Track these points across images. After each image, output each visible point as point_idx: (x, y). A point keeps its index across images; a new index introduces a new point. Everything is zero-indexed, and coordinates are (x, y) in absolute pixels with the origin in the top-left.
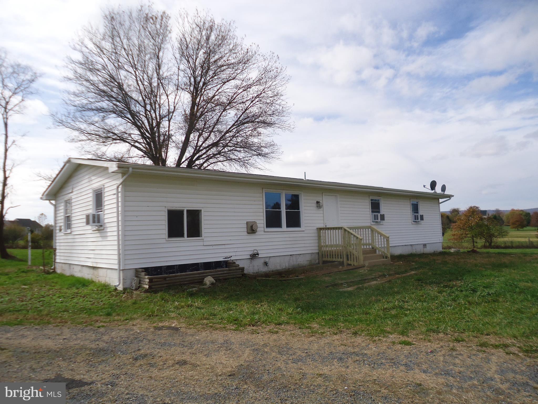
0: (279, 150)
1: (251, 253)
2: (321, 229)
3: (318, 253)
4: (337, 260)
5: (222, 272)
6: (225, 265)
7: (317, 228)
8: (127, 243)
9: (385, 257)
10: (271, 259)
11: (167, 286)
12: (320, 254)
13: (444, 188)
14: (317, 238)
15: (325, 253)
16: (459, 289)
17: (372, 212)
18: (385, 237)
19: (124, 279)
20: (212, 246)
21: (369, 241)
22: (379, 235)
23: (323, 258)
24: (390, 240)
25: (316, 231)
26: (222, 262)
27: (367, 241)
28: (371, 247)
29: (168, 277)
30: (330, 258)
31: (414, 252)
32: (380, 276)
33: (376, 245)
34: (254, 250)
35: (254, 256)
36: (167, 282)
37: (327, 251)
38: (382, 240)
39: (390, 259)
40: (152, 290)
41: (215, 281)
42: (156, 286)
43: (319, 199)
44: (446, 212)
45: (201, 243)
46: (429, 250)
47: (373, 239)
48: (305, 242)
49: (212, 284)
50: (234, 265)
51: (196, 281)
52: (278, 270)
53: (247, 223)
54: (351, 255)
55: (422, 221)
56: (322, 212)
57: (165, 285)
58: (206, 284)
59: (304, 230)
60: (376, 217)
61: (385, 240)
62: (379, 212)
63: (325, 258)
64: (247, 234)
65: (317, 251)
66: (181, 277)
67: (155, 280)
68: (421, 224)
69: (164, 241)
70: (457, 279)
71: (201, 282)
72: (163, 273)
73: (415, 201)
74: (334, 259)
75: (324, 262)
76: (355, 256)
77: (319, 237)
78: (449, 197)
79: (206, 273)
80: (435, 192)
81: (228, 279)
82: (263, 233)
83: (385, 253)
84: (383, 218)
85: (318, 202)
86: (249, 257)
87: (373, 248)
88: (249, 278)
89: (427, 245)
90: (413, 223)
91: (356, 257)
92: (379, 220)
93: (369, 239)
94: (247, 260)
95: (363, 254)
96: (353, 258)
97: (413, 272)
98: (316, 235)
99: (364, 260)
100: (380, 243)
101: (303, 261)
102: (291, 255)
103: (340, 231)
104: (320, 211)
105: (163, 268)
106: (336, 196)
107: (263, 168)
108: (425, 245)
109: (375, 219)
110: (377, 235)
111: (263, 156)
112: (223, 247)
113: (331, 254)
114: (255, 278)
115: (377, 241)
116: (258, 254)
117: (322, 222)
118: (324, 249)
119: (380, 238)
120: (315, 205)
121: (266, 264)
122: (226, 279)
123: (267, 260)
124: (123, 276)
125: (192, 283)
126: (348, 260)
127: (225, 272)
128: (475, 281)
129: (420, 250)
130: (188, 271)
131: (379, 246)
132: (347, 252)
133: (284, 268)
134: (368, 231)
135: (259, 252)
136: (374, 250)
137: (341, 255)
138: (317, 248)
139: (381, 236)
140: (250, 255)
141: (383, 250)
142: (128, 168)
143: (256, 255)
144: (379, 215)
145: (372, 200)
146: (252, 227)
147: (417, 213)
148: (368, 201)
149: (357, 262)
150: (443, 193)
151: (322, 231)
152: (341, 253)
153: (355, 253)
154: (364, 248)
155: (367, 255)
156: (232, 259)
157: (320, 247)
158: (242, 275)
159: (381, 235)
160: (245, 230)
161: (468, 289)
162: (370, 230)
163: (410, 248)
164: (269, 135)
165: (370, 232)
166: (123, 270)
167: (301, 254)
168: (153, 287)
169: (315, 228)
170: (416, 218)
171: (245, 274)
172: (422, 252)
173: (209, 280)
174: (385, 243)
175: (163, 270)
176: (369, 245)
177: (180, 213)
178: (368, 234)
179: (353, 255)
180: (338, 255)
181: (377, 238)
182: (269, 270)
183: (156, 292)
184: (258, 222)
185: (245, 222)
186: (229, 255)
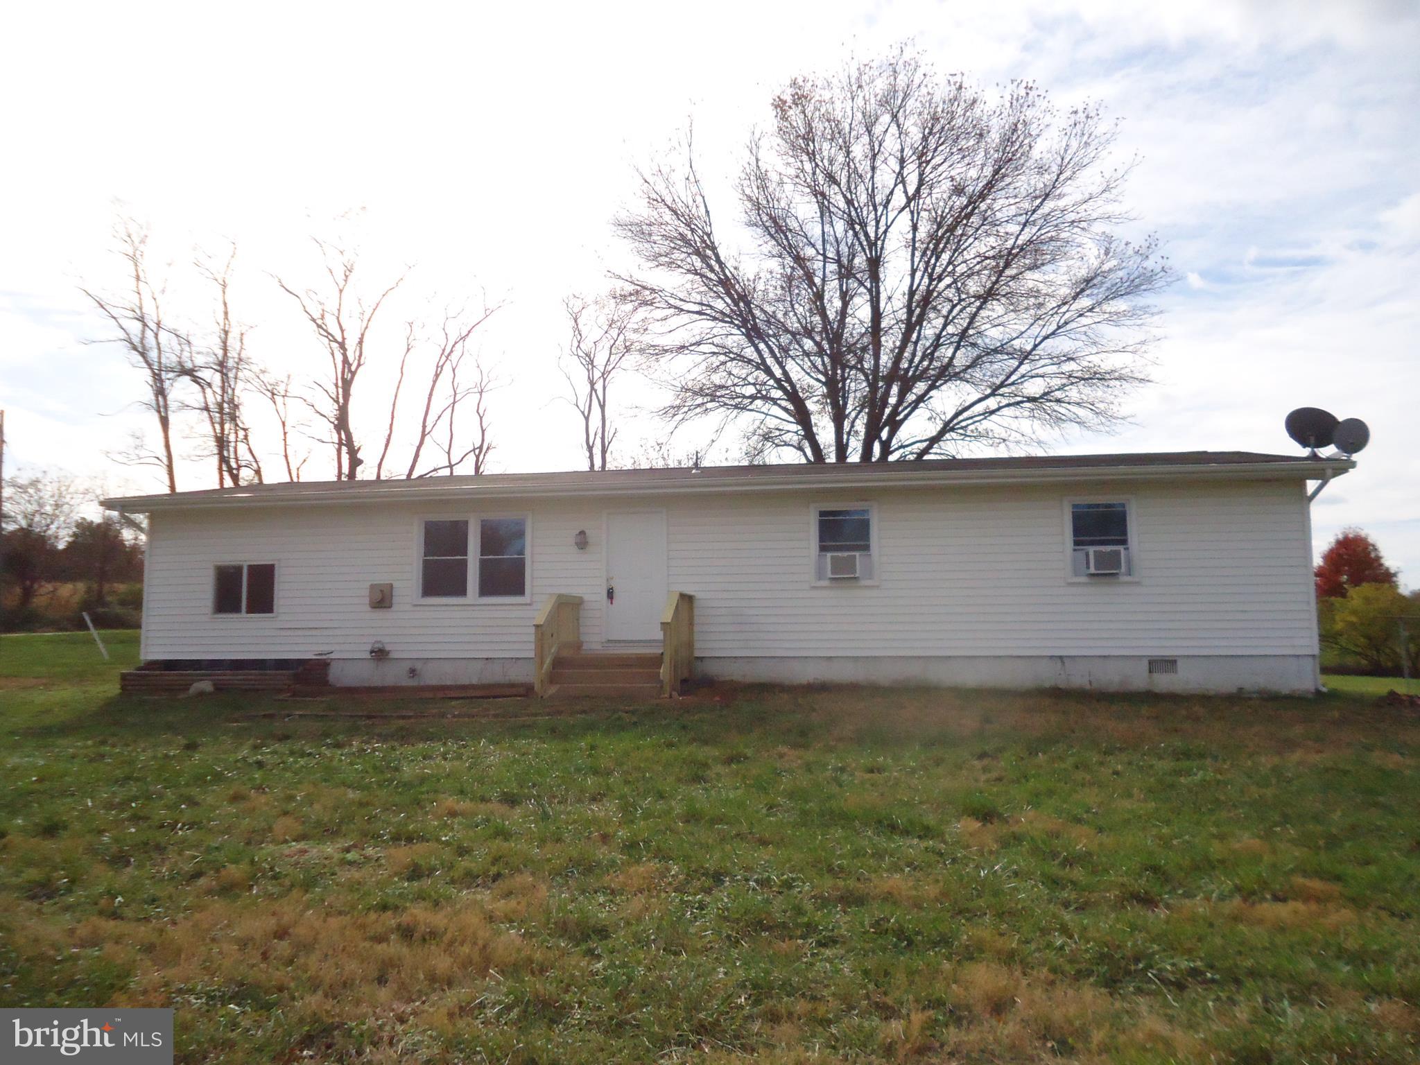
17: (822, 551)
20: (292, 630)
26: (313, 662)
29: (148, 676)
31: (1078, 683)
34: (379, 642)
35: (380, 654)
43: (581, 526)
45: (272, 625)
46: (1193, 680)
53: (373, 587)
56: (596, 557)
59: (532, 602)
62: (864, 548)
64: (369, 609)
82: (412, 608)
85: (580, 534)
86: (368, 656)
102: (487, 659)
104: (593, 554)
106: (658, 513)
108: (1163, 663)
112: (317, 632)
116: (389, 652)
120: (574, 540)
121: (413, 672)
123: (418, 666)
129: (1119, 677)
140: (371, 653)
143: (385, 654)
145: (823, 513)
146: (380, 594)
148: (804, 518)
156: (332, 656)
160: (367, 601)
163: (1045, 666)
172: (1138, 685)
177: (236, 571)
182: (421, 683)
184: (396, 584)
185: (368, 585)
186: (326, 648)
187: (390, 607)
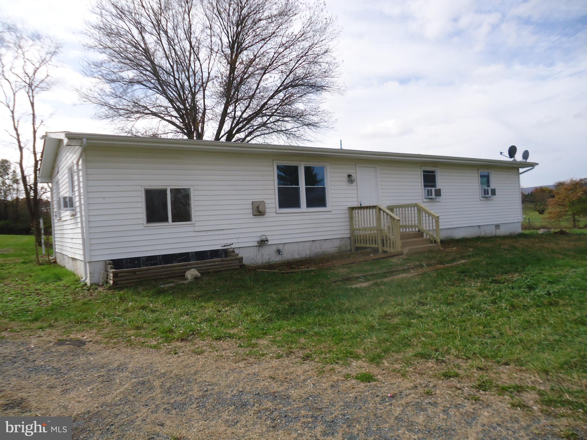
0: (332, 118)
1: (258, 239)
2: (352, 209)
3: (350, 238)
4: (370, 246)
5: (212, 264)
6: (224, 255)
7: (349, 208)
8: (93, 230)
9: (433, 242)
10: (286, 247)
11: (137, 282)
12: (352, 239)
13: (526, 155)
14: (348, 220)
15: (358, 237)
16: (510, 286)
17: (425, 186)
18: (434, 217)
19: (90, 273)
20: (206, 232)
21: (415, 223)
22: (427, 215)
23: (356, 243)
24: (440, 221)
25: (347, 212)
26: (220, 251)
27: (413, 223)
28: (417, 230)
29: (138, 271)
30: (364, 243)
31: (483, 234)
32: (415, 267)
33: (423, 227)
34: (262, 236)
35: (263, 243)
36: (138, 276)
37: (360, 235)
38: (431, 221)
39: (440, 244)
40: (116, 286)
41: (199, 275)
42: (123, 282)
43: (350, 172)
44: (549, 186)
45: (191, 229)
46: (503, 231)
47: (420, 220)
48: (332, 225)
49: (196, 278)
50: (232, 254)
51: (177, 275)
52: (295, 259)
53: (253, 203)
54: (386, 240)
55: (494, 196)
56: (355, 187)
57: (136, 280)
58: (186, 279)
59: (330, 210)
60: (429, 193)
61: (434, 221)
62: (434, 186)
63: (358, 243)
64: (252, 216)
65: (348, 236)
66: (157, 271)
67: (122, 274)
68: (493, 200)
69: (141, 227)
70: (516, 271)
71: (182, 276)
72: (142, 265)
73: (485, 172)
74: (368, 245)
75: (357, 248)
76: (391, 242)
77: (351, 218)
78: (533, 165)
79: (191, 265)
80: (515, 160)
81: (220, 271)
82: (274, 215)
83: (433, 237)
84: (438, 193)
85: (349, 176)
86: (256, 244)
87: (419, 231)
88: (248, 269)
89: (501, 226)
90: (482, 199)
91: (393, 243)
92: (433, 196)
93: (415, 221)
94: (253, 248)
95: (402, 238)
96: (390, 243)
97: (463, 261)
98: (348, 216)
99: (402, 247)
100: (428, 225)
101: (330, 248)
102: (313, 241)
103: (374, 210)
104: (353, 186)
105: (142, 259)
106: (375, 167)
107: (313, 140)
108: (497, 226)
109: (428, 195)
110: (424, 215)
111: (313, 125)
112: (221, 232)
113: (365, 239)
114: (255, 270)
115: (424, 222)
116: (267, 241)
117: (356, 199)
118: (357, 233)
119: (427, 218)
120: (346, 179)
121: (279, 252)
122: (217, 272)
123: (281, 247)
124: (90, 269)
125: (172, 277)
126: (384, 246)
127: (217, 263)
128: (540, 273)
129: (490, 231)
130: (174, 262)
131: (426, 228)
132: (382, 237)
133: (303, 256)
134: (414, 210)
135: (269, 238)
136: (420, 234)
137: (375, 240)
138: (349, 232)
139: (429, 216)
140: (258, 242)
141: (431, 233)
142: (82, 139)
143: (266, 242)
144: (433, 189)
145: (424, 171)
146: (258, 207)
147: (488, 186)
148: (420, 173)
149: (393, 248)
150: (524, 161)
151: (354, 211)
152: (375, 238)
153: (392, 237)
154: (403, 232)
155: (410, 240)
156: (233, 246)
157: (352, 230)
158: (241, 266)
159: (430, 214)
160: (251, 211)
161: (522, 286)
162: (416, 208)
163: (476, 229)
164: (321, 101)
165: (416, 212)
166: (89, 262)
167: (326, 240)
168: (119, 282)
169: (346, 208)
170: (486, 192)
171: (244, 265)
172: (494, 234)
173: (191, 274)
174: (434, 224)
175: (142, 261)
176: (415, 226)
177: (163, 193)
178: (415, 214)
179: (390, 239)
180: (372, 240)
181: (424, 218)
182: (284, 259)
183: (120, 289)
184: (266, 201)
185: (250, 202)
186: (228, 242)
187: (264, 215)
